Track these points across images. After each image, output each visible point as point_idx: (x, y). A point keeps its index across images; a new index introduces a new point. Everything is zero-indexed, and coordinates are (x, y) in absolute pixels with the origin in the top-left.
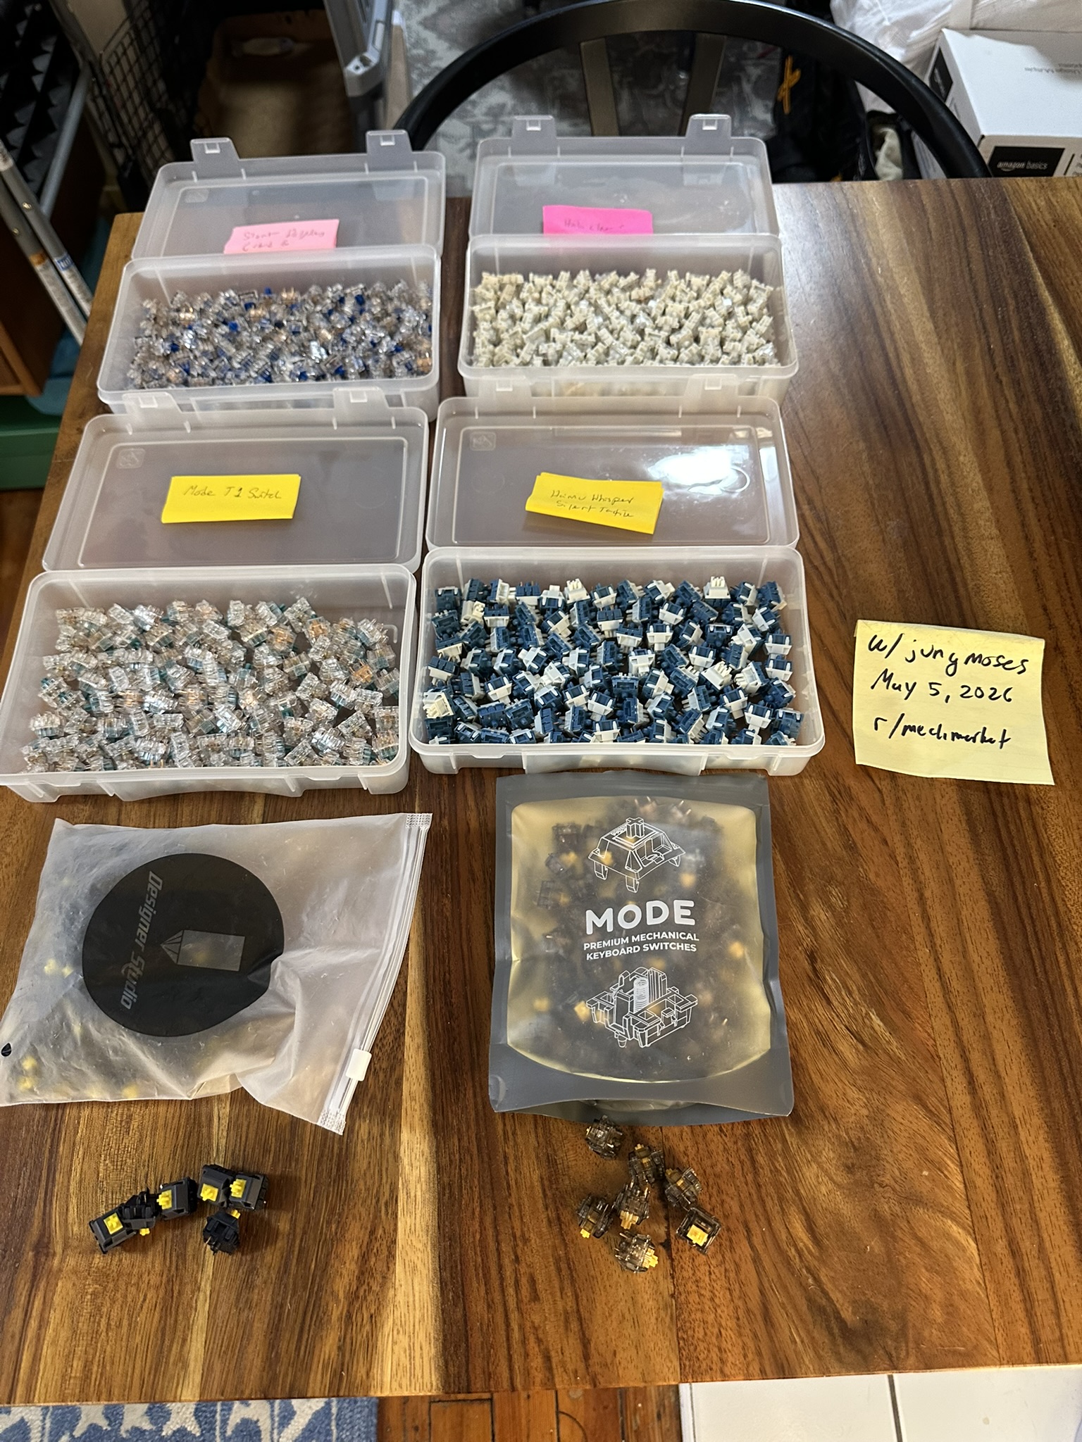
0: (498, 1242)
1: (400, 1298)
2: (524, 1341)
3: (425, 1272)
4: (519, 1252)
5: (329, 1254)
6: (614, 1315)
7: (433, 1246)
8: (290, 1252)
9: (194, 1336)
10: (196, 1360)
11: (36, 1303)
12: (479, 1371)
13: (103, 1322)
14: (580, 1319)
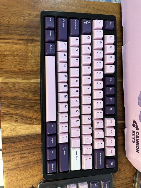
0: (33, 149)
1: (21, 127)
2: (12, 156)
3: (27, 132)
4: (31, 154)
5: (31, 109)
6: (18, 176)
7: (32, 134)
8: (31, 100)
9: (13, 79)
10: (8, 81)
11: (20, 41)
12: (6, 146)
13: (16, 58)
14: (17, 168)
